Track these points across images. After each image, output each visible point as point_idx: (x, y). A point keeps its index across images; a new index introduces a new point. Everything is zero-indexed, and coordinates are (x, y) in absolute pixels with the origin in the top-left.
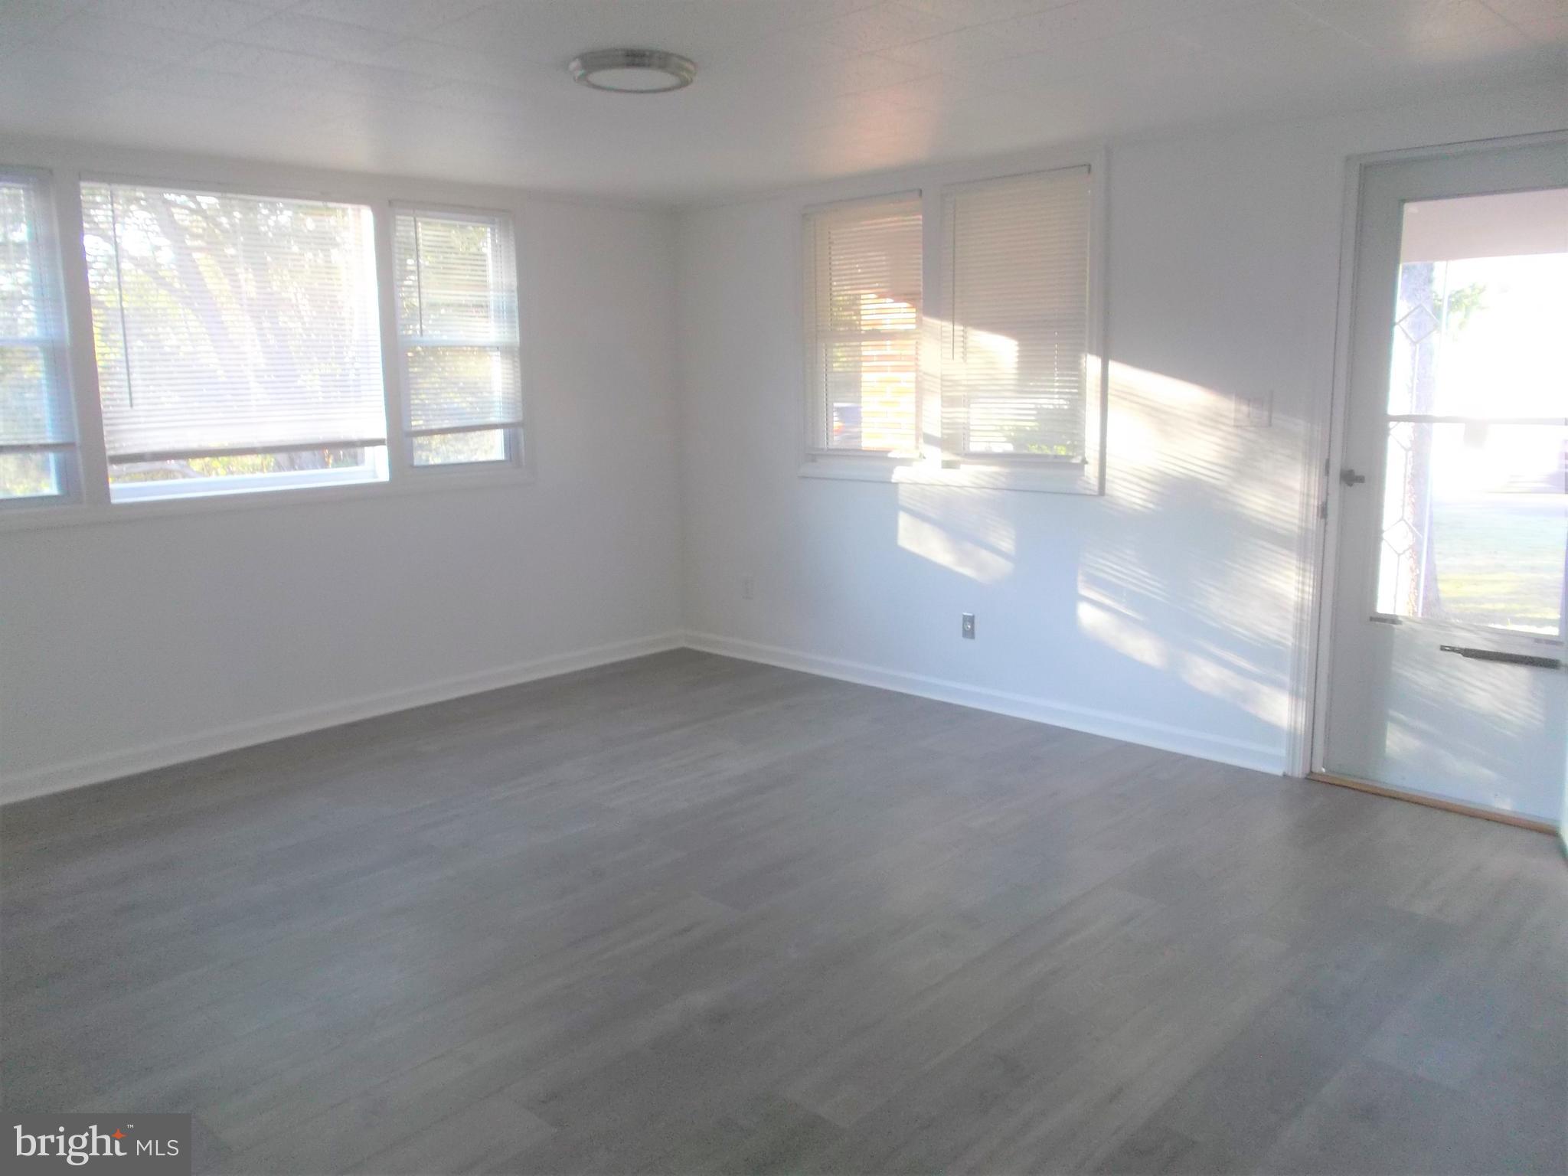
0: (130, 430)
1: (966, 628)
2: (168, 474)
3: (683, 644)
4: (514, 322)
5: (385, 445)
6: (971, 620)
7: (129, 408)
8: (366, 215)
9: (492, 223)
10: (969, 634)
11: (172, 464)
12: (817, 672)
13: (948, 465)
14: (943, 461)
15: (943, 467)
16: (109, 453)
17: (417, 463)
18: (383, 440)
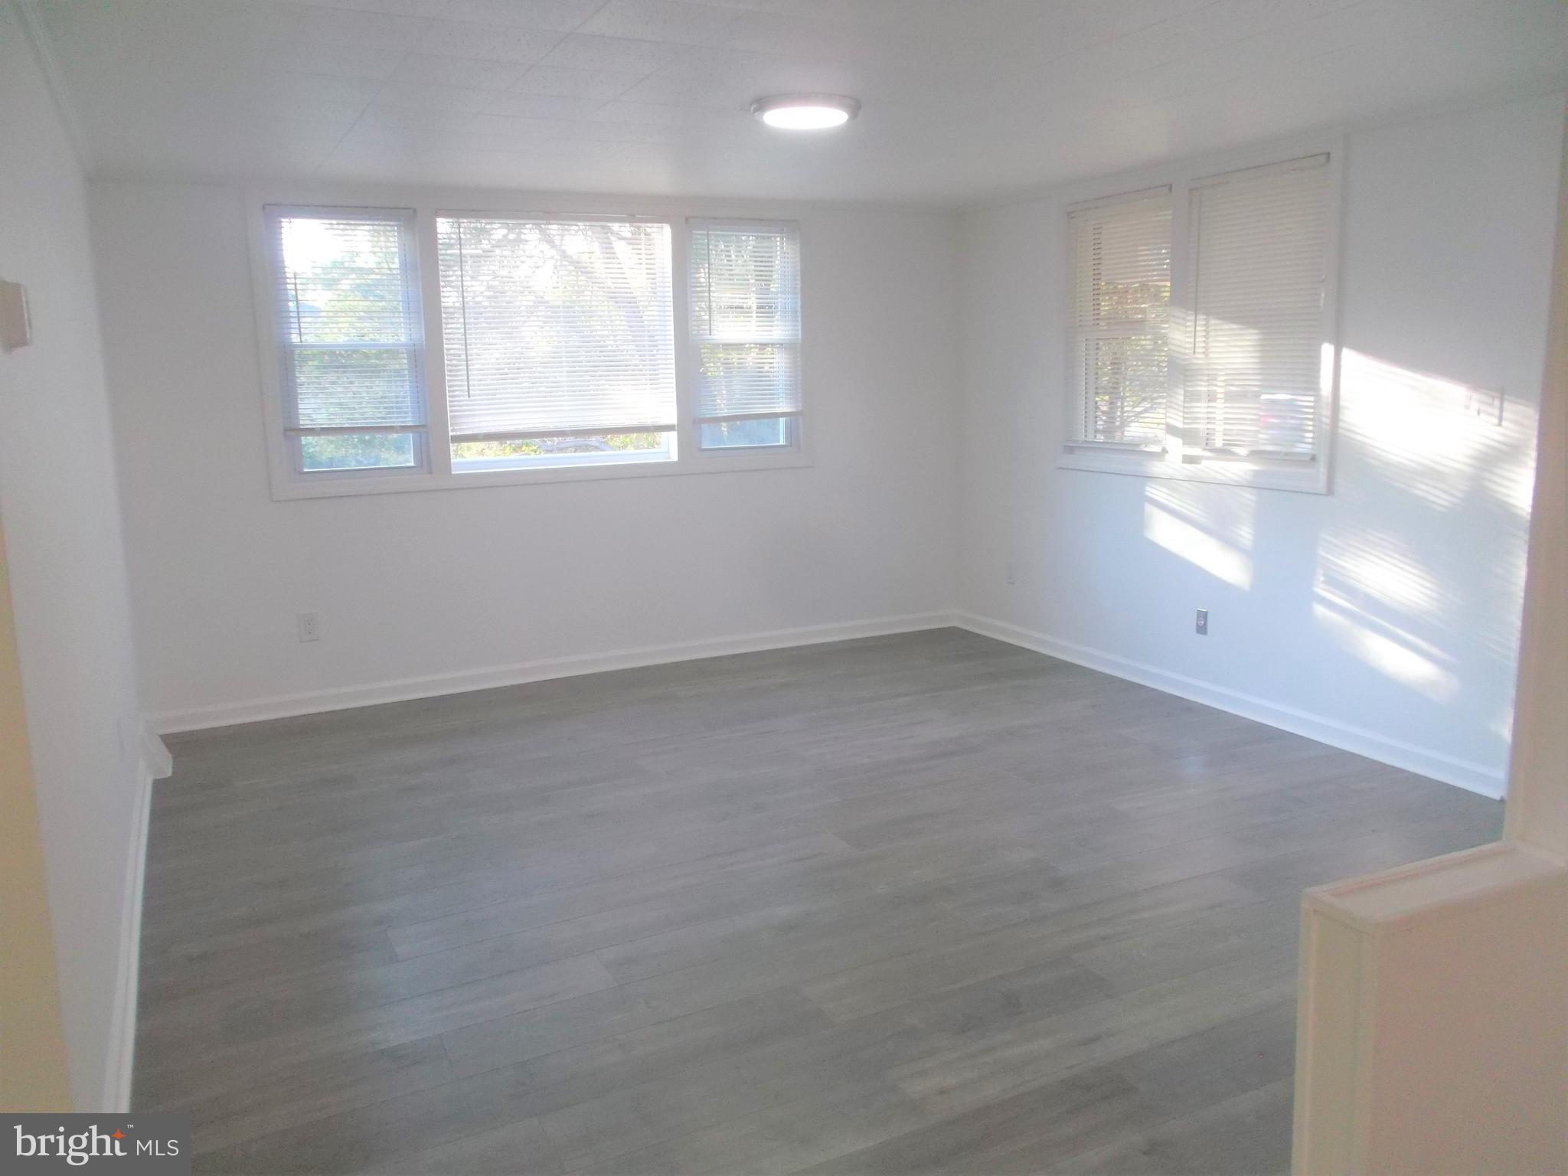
0: (469, 416)
1: (1199, 622)
2: (587, 448)
3: (956, 624)
4: (797, 321)
5: (675, 430)
6: (1203, 616)
7: (467, 398)
8: (667, 231)
9: (782, 231)
10: (1202, 629)
11: (594, 440)
12: (1069, 659)
13: (1189, 460)
14: (1184, 456)
15: (1183, 463)
16: (451, 434)
17: (704, 447)
18: (674, 426)
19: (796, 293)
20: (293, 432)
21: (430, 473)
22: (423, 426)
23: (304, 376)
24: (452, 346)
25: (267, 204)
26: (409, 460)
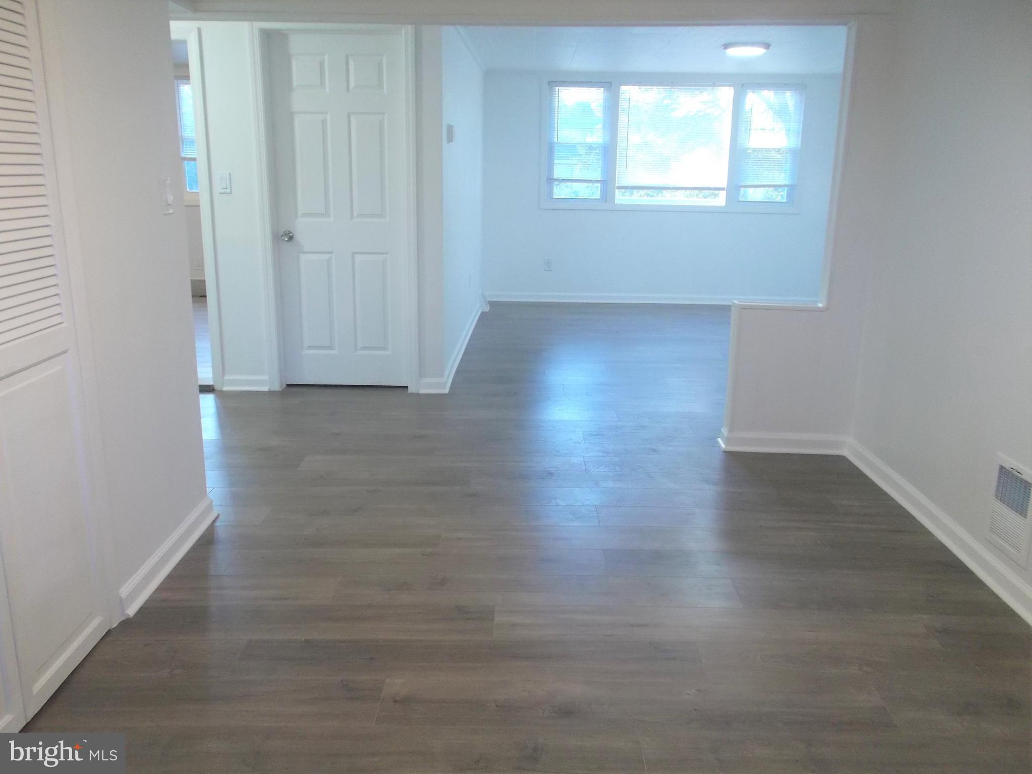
0: (625, 177)
4: (799, 137)
5: (725, 190)
7: (626, 169)
8: (731, 91)
16: (617, 185)
17: (740, 200)
18: (724, 188)
19: (800, 123)
20: (551, 180)
21: (606, 202)
22: (604, 181)
23: (558, 153)
24: (621, 144)
25: (551, 82)
26: (597, 195)
